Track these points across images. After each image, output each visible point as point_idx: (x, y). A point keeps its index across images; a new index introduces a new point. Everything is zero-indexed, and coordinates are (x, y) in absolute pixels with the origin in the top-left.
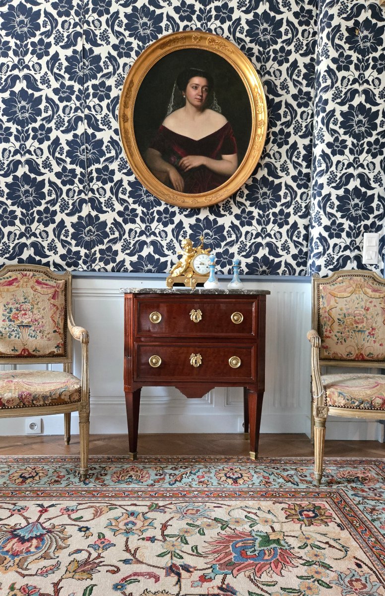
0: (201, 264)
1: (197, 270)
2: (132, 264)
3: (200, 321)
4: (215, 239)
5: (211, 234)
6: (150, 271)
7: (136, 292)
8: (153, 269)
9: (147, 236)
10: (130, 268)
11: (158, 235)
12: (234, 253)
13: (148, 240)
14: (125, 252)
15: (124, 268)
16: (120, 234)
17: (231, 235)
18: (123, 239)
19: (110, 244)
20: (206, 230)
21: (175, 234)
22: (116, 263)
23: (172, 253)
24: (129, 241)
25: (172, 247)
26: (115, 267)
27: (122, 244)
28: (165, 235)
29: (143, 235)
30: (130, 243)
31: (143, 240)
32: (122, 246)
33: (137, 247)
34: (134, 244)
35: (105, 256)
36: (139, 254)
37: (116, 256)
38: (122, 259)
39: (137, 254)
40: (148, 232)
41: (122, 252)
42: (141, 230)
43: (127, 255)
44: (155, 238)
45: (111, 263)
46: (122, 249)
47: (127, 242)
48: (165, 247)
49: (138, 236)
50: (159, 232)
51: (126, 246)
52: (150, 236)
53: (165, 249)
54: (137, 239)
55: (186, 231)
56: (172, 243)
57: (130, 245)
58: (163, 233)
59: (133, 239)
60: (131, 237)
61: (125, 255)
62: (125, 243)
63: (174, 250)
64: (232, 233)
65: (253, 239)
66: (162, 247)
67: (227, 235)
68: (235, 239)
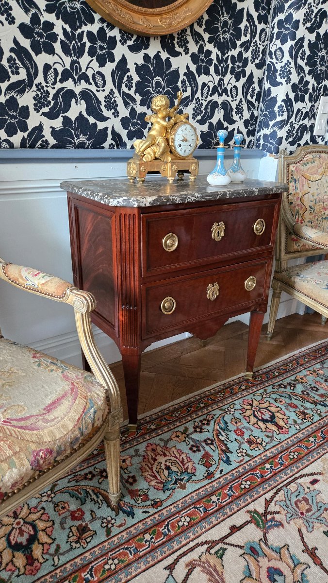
0: (183, 141)
2: (54, 132)
4: (169, 92)
5: (163, 84)
6: (82, 146)
8: (87, 143)
9: (75, 82)
10: (52, 141)
11: (91, 80)
13: (77, 90)
14: (41, 111)
15: (43, 141)
16: (29, 74)
17: (186, 87)
18: (34, 85)
19: (13, 93)
20: (157, 78)
21: (117, 81)
22: (28, 132)
23: (113, 114)
24: (45, 89)
25: (113, 104)
26: (27, 138)
27: (34, 94)
28: (102, 82)
29: (68, 79)
30: (48, 93)
31: (69, 88)
32: (34, 98)
33: (61, 102)
34: (56, 97)
35: (6, 117)
36: (64, 115)
37: (27, 119)
38: (38, 125)
39: (61, 115)
40: (77, 73)
41: (35, 110)
42: (64, 68)
43: (45, 116)
44: (87, 86)
45: (19, 130)
46: (35, 105)
47: (42, 91)
48: (103, 103)
49: (60, 79)
50: (94, 76)
51: (41, 98)
52: (80, 82)
53: (102, 107)
54: (58, 86)
55: (131, 76)
56: (113, 96)
57: (49, 97)
58: (98, 78)
59: (52, 86)
60: (48, 81)
61: (41, 116)
62: (39, 93)
63: (116, 110)
64: (187, 85)
65: (209, 96)
66: (99, 103)
67: (182, 87)
68: (191, 94)
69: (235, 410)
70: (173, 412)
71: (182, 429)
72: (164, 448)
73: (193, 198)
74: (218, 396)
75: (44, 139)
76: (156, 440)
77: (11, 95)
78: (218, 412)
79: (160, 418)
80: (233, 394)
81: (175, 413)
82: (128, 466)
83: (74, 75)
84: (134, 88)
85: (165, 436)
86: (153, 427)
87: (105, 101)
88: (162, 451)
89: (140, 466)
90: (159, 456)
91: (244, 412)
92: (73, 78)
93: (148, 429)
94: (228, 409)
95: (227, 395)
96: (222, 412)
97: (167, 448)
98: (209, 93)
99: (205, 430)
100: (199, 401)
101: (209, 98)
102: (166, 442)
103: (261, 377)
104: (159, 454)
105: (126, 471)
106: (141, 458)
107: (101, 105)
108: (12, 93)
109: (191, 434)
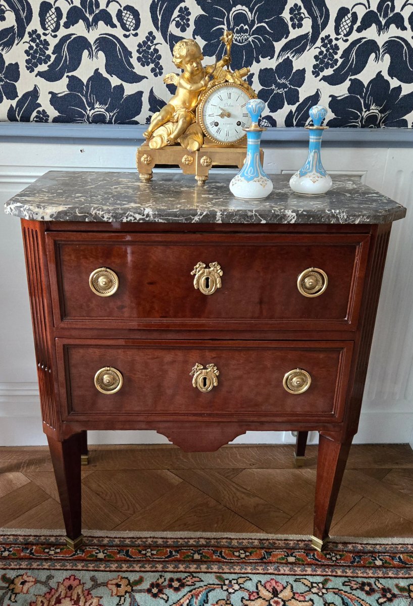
0: (222, 116)
1: (213, 130)
2: (55, 100)
3: (217, 290)
4: (260, 30)
5: (250, 16)
6: (99, 119)
7: (47, 218)
8: (108, 115)
9: (89, 26)
10: (53, 113)
11: (115, 21)
12: (304, 70)
13: (92, 36)
14: (36, 70)
15: (38, 112)
16: (18, 19)
17: (302, 19)
18: (26, 33)
20: (239, 7)
21: (160, 18)
22: (17, 99)
23: (153, 70)
24: (43, 38)
25: (152, 54)
26: (16, 108)
27: (27, 46)
28: (134, 21)
29: (77, 22)
30: (46, 43)
31: (79, 34)
32: (26, 52)
33: (66, 56)
34: (58, 49)
36: (70, 74)
37: (16, 81)
38: (31, 89)
39: (66, 74)
40: (91, 12)
41: (28, 68)
42: (72, 5)
43: (41, 77)
44: (109, 30)
45: (4, 97)
46: (28, 62)
47: (38, 41)
48: (135, 55)
49: (65, 23)
50: (119, 13)
51: (36, 51)
52: (96, 24)
53: (134, 61)
54: (63, 32)
55: (186, 9)
56: (152, 42)
57: (47, 49)
58: (128, 15)
59: (53, 34)
60: (47, 26)
61: (36, 76)
62: (33, 45)
63: (157, 64)
64: (302, 15)
65: (354, 32)
66: (128, 54)
67: (292, 19)
68: (311, 31)
69: (241, 588)
70: (146, 547)
71: (133, 577)
72: (86, 592)
73: (138, 217)
74: (237, 554)
75: (40, 109)
76: (86, 576)
78: (210, 579)
79: (122, 547)
80: (263, 561)
81: (149, 550)
82: (21, 591)
83: (87, 15)
84: (192, 27)
85: (101, 577)
86: (101, 555)
87: (138, 51)
88: (78, 595)
89: (34, 599)
90: (69, 599)
91: (252, 598)
92: (86, 20)
93: (92, 556)
94: (230, 582)
95: (253, 559)
96: (217, 582)
97: (89, 594)
98: (355, 27)
99: (164, 596)
100: (197, 548)
101: (354, 36)
102: (96, 585)
103: (341, 556)
104: (70, 597)
105: (13, 597)
106: (44, 589)
107: (132, 57)
109: (140, 591)
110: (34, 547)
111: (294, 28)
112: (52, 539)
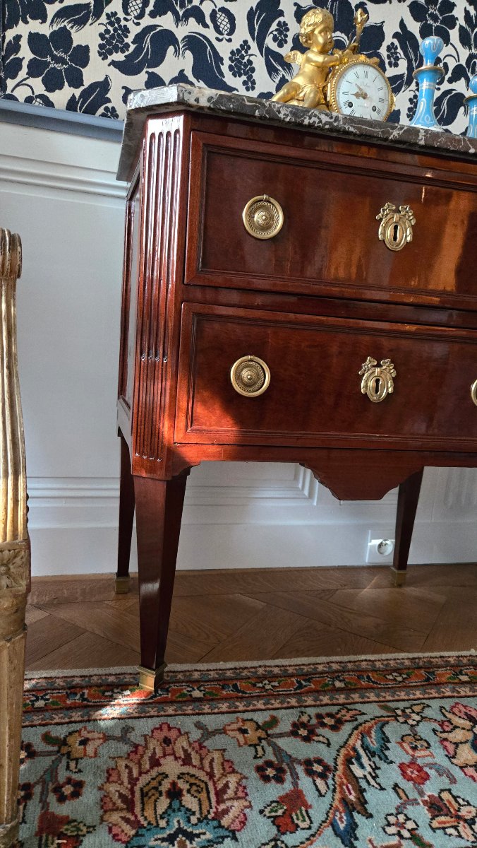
0: (357, 95)
1: (347, 111)
3: (407, 245)
9: (177, 20)
11: (208, 20)
13: (181, 32)
14: (110, 58)
15: (106, 109)
17: (397, 59)
18: (104, 14)
19: (65, 23)
21: (257, 28)
22: (82, 88)
23: (245, 83)
24: (123, 23)
25: (246, 65)
26: (79, 99)
27: (102, 29)
28: (228, 25)
29: (165, 13)
30: (126, 30)
31: (166, 27)
32: (101, 36)
33: (148, 49)
34: (139, 38)
35: (49, 59)
36: (150, 70)
37: (84, 67)
38: (101, 79)
39: (145, 70)
40: (182, 6)
41: (100, 54)
43: (115, 67)
44: (199, 29)
45: (66, 84)
46: (101, 46)
47: (116, 25)
48: (227, 62)
49: (151, 12)
50: (213, 15)
51: (112, 37)
52: (187, 20)
53: (225, 68)
54: (147, 21)
55: (285, 24)
56: (246, 52)
57: (127, 37)
58: (222, 18)
59: (136, 21)
60: (129, 10)
61: (109, 65)
62: (111, 29)
63: (250, 77)
64: (398, 55)
65: (446, 82)
66: (219, 60)
67: (389, 57)
68: (406, 72)
69: (423, 717)
70: (261, 678)
71: (261, 718)
72: (196, 745)
74: (390, 677)
75: (109, 105)
76: (187, 723)
77: (62, 25)
78: (373, 710)
79: (223, 681)
80: (428, 683)
81: (266, 682)
82: (85, 755)
83: (178, 8)
85: (211, 722)
86: (197, 694)
87: (230, 58)
88: (185, 751)
89: (112, 764)
90: (172, 757)
91: (446, 729)
92: (175, 13)
93: (183, 695)
94: (403, 711)
96: (384, 713)
97: (201, 747)
98: (447, 77)
99: (321, 739)
100: (335, 675)
101: (446, 86)
102: (208, 734)
104: (174, 754)
105: (73, 764)
106: (125, 748)
107: (223, 64)
108: (63, 22)
109: (281, 735)
110: (86, 691)
111: (391, 66)
112: (111, 679)
